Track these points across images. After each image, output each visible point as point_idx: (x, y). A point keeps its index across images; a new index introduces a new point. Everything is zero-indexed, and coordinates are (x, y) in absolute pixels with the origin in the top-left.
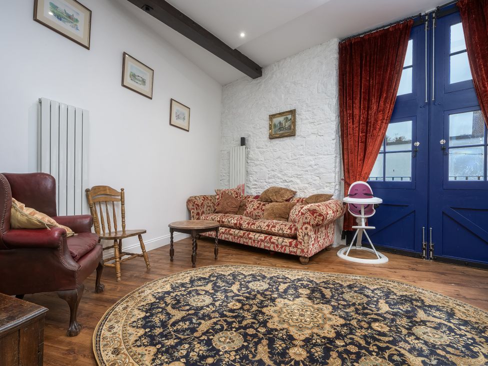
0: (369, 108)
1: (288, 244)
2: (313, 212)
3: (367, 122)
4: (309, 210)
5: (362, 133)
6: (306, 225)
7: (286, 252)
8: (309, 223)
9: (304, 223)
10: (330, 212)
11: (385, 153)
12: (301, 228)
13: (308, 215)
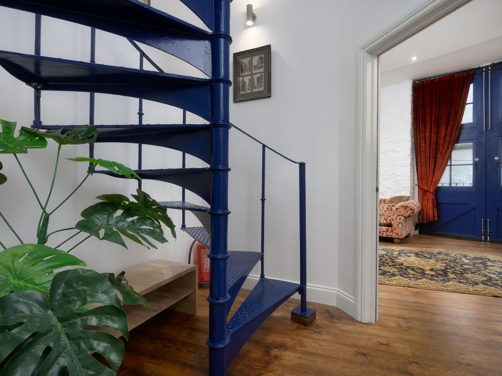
0: (438, 132)
1: (385, 230)
2: (406, 207)
3: (437, 143)
4: (402, 206)
5: (433, 151)
6: (400, 217)
7: (383, 236)
8: (402, 215)
9: (399, 215)
10: (416, 208)
11: (451, 165)
12: (396, 219)
13: (401, 209)
